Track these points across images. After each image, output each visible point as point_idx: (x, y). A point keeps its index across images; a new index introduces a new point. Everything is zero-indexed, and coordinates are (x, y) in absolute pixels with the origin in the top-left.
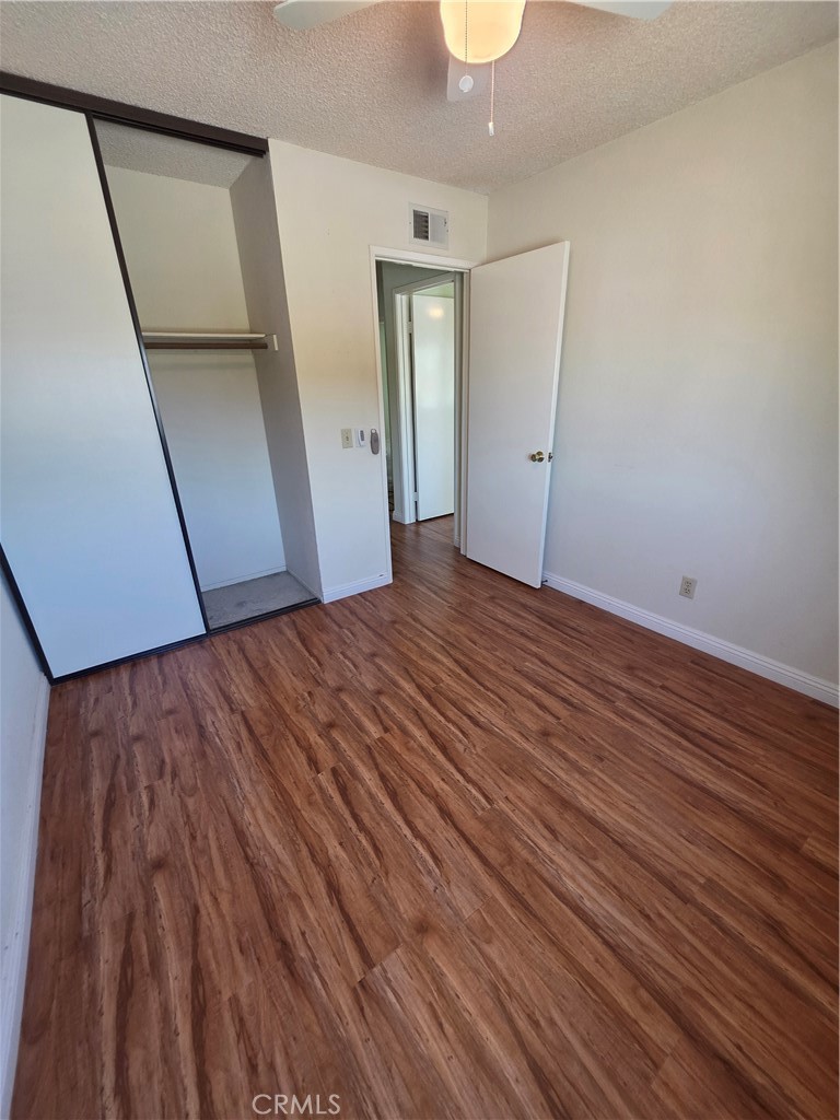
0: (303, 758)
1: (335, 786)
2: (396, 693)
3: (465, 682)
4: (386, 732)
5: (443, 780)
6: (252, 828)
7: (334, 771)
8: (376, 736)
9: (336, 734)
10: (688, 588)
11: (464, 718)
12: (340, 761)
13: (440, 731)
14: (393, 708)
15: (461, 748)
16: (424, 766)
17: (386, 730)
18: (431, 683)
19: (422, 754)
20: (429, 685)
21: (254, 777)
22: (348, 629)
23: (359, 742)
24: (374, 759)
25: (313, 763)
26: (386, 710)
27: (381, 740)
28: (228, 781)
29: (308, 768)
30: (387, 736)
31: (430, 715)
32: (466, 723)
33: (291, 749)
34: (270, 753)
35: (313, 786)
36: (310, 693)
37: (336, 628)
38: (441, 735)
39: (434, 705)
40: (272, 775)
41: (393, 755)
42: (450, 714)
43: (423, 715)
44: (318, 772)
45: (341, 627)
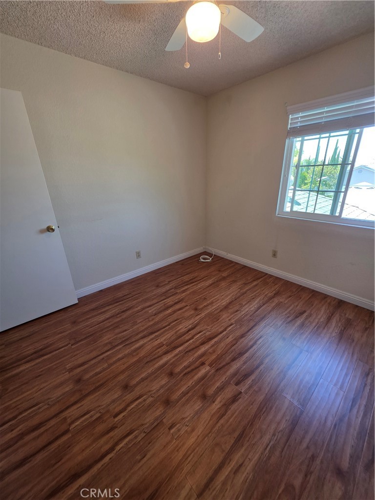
0: (234, 407)
1: (246, 381)
2: (171, 364)
3: (162, 333)
4: (205, 364)
5: (227, 338)
6: (288, 418)
7: (237, 384)
8: (208, 368)
9: (211, 391)
10: (138, 255)
11: (190, 332)
12: (230, 383)
13: (200, 340)
14: (185, 364)
15: (208, 333)
16: (222, 345)
17: (203, 364)
18: (163, 348)
19: (215, 346)
20: (164, 348)
21: (258, 436)
22: (70, 424)
23: (214, 376)
24: (224, 366)
25: (235, 398)
26: (186, 367)
27: (210, 365)
28: (269, 458)
29: (240, 400)
30: (207, 363)
31: (189, 346)
32: (193, 332)
33: (230, 418)
34: (236, 434)
35: (250, 392)
36: (170, 428)
37: (69, 435)
38: (202, 341)
39: (182, 345)
40: (252, 423)
41: (219, 358)
42: (187, 338)
43: (189, 349)
44: (241, 392)
45: (66, 432)
